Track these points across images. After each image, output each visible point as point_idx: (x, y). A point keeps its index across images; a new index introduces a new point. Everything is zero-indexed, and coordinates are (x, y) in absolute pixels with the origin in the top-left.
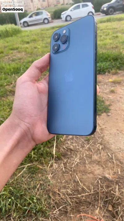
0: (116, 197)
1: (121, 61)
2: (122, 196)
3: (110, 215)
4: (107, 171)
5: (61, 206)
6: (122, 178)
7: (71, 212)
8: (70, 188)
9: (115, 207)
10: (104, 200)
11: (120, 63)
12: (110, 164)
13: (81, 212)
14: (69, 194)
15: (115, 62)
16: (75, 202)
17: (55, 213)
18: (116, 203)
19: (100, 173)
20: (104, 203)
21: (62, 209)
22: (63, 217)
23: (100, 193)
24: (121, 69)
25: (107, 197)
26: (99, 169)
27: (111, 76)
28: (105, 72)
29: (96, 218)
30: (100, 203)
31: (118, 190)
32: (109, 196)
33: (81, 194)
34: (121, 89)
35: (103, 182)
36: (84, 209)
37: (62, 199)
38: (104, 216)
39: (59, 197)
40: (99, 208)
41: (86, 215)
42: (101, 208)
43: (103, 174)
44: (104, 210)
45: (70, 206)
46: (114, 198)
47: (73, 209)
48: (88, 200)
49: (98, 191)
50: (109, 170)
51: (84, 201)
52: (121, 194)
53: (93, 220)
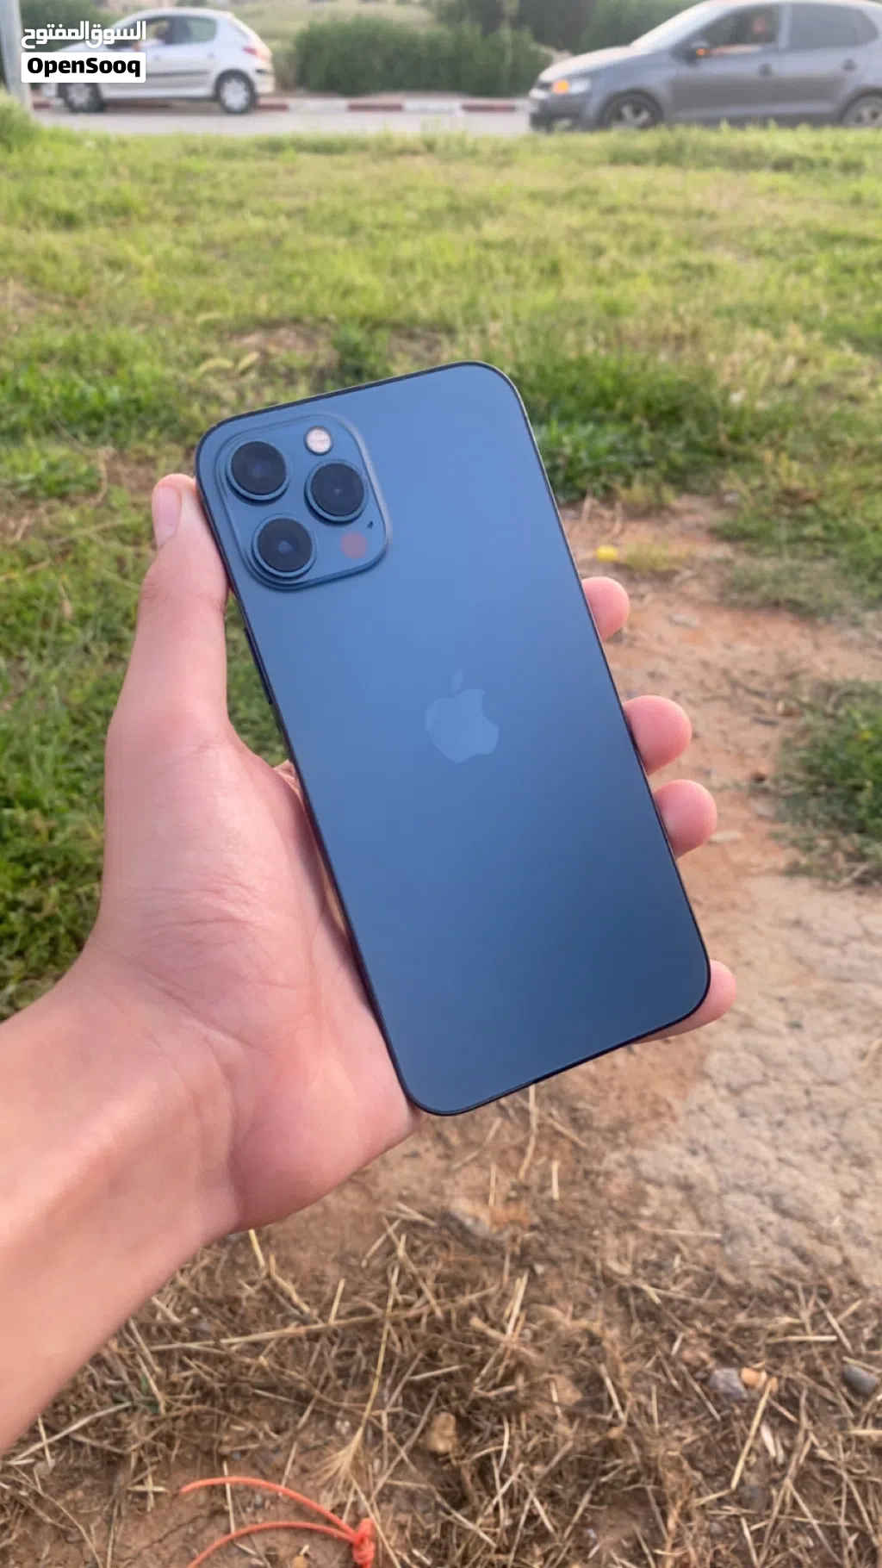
0: (500, 1360)
1: (703, 429)
2: (541, 1350)
3: (433, 1488)
4: (473, 1176)
5: (80, 1413)
6: (563, 1224)
7: (147, 1460)
9: (478, 1431)
10: (407, 1378)
11: (691, 446)
12: (498, 1122)
13: (223, 1458)
14: (160, 1331)
15: (660, 435)
16: (193, 1389)
17: (28, 1469)
18: (488, 1400)
19: (415, 1187)
20: (406, 1402)
21: (80, 1438)
22: (80, 1494)
23: (388, 1326)
24: (695, 485)
25: (432, 1359)
26: (415, 1155)
27: (617, 527)
28: (583, 495)
29: (326, 1504)
30: (380, 1396)
31: (523, 1307)
32: (452, 1350)
33: (246, 1333)
34: (670, 620)
35: (422, 1252)
36: (253, 1437)
38: (386, 1496)
40: (359, 1435)
41: (262, 1482)
42: (378, 1434)
43: (438, 1191)
44: (394, 1451)
45: (147, 1418)
46: (482, 1364)
47: (169, 1440)
48: (293, 1374)
49: (378, 1312)
50: (484, 1167)
51: (262, 1381)
52: (536, 1336)
53: (309, 1524)
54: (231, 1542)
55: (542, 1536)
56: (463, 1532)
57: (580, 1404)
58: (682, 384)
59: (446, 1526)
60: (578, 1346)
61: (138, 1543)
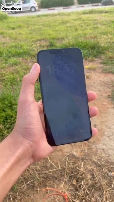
0: (81, 173)
1: (98, 49)
2: (86, 171)
3: (74, 189)
4: (75, 149)
5: (29, 181)
6: (87, 155)
7: (38, 186)
8: (39, 164)
9: (79, 182)
10: (69, 175)
11: (97, 52)
13: (47, 186)
14: (38, 170)
15: (92, 51)
16: (43, 177)
17: (23, 188)
18: (80, 178)
19: (68, 151)
20: (69, 178)
21: (29, 184)
22: (30, 191)
23: (66, 169)
24: (98, 57)
25: (72, 173)
26: (68, 147)
27: (88, 63)
29: (60, 191)
30: (66, 177)
31: (83, 166)
32: (75, 171)
33: (49, 170)
34: (96, 75)
35: (70, 159)
36: (51, 183)
37: (30, 174)
38: (68, 190)
39: (28, 173)
40: (64, 183)
41: (52, 189)
42: (66, 182)
43: (71, 151)
44: (68, 184)
45: (37, 181)
46: (78, 173)
47: (40, 184)
48: (55, 175)
49: (65, 167)
50: (77, 148)
51: (51, 176)
52: (85, 169)
53: (58, 194)
54: (49, 196)
55: (88, 194)
56: (78, 194)
57: (91, 178)
58: (95, 44)
59: (76, 194)
60: (91, 170)
61: (37, 197)
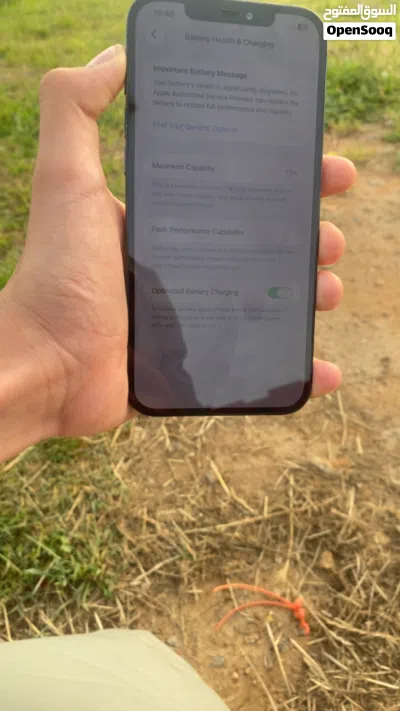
0: (348, 527)
1: (370, 91)
2: (367, 521)
3: (326, 584)
4: (319, 446)
5: (158, 561)
6: (367, 464)
7: (192, 579)
8: (189, 503)
9: (343, 558)
10: (305, 537)
11: (365, 99)
12: (326, 422)
13: (226, 577)
14: (187, 524)
15: (349, 96)
16: (207, 548)
17: (139, 586)
18: (346, 545)
19: (293, 453)
20: (307, 548)
21: (160, 572)
22: (164, 595)
23: (292, 515)
24: (369, 119)
25: (316, 528)
27: (335, 142)
30: (294, 547)
31: (355, 503)
32: (325, 523)
33: (227, 523)
35: (302, 481)
36: (238, 567)
37: (161, 539)
38: (304, 588)
39: (151, 533)
40: (287, 564)
42: (296, 562)
43: (304, 454)
44: (305, 569)
45: (189, 562)
46: (339, 529)
47: (200, 571)
48: (254, 539)
49: (286, 510)
50: (325, 442)
51: (236, 542)
52: (363, 516)
53: (271, 603)
54: (236, 613)
55: (382, 601)
56: (344, 602)
57: (389, 544)
58: (359, 68)
59: (335, 600)
60: (383, 519)
61: (195, 614)
